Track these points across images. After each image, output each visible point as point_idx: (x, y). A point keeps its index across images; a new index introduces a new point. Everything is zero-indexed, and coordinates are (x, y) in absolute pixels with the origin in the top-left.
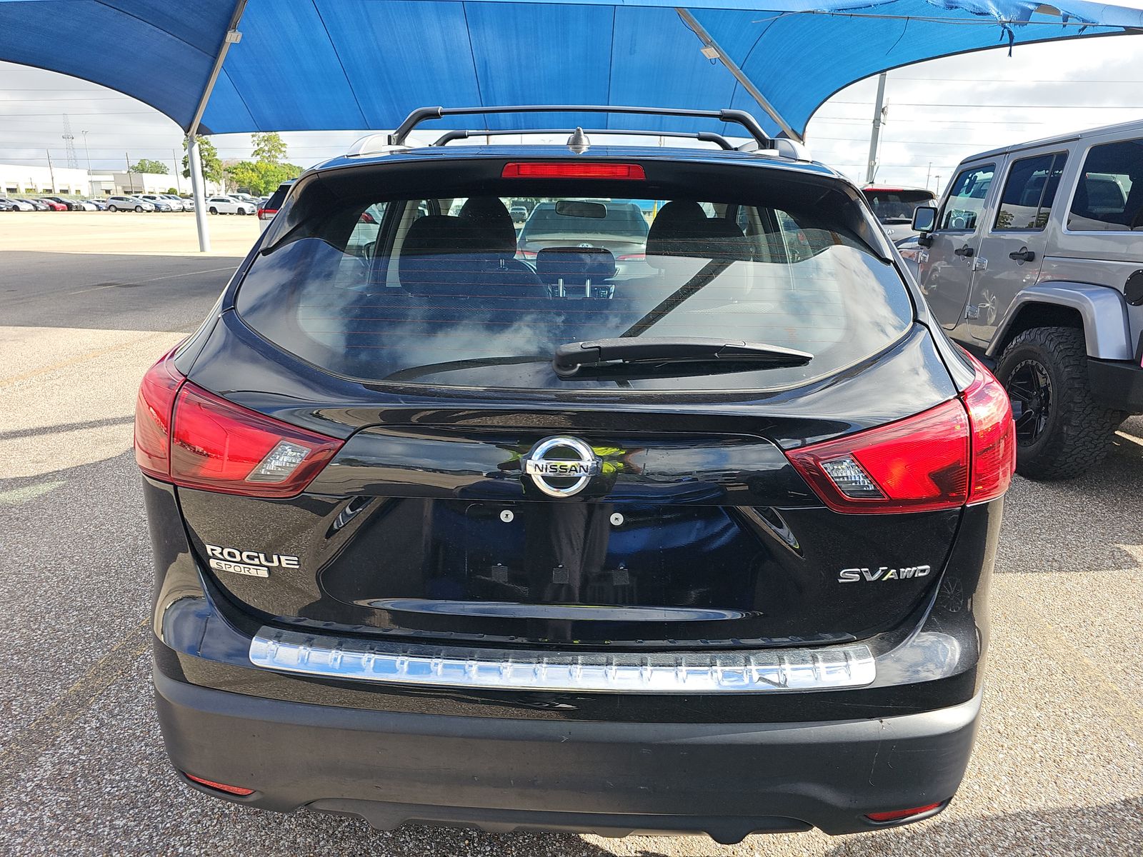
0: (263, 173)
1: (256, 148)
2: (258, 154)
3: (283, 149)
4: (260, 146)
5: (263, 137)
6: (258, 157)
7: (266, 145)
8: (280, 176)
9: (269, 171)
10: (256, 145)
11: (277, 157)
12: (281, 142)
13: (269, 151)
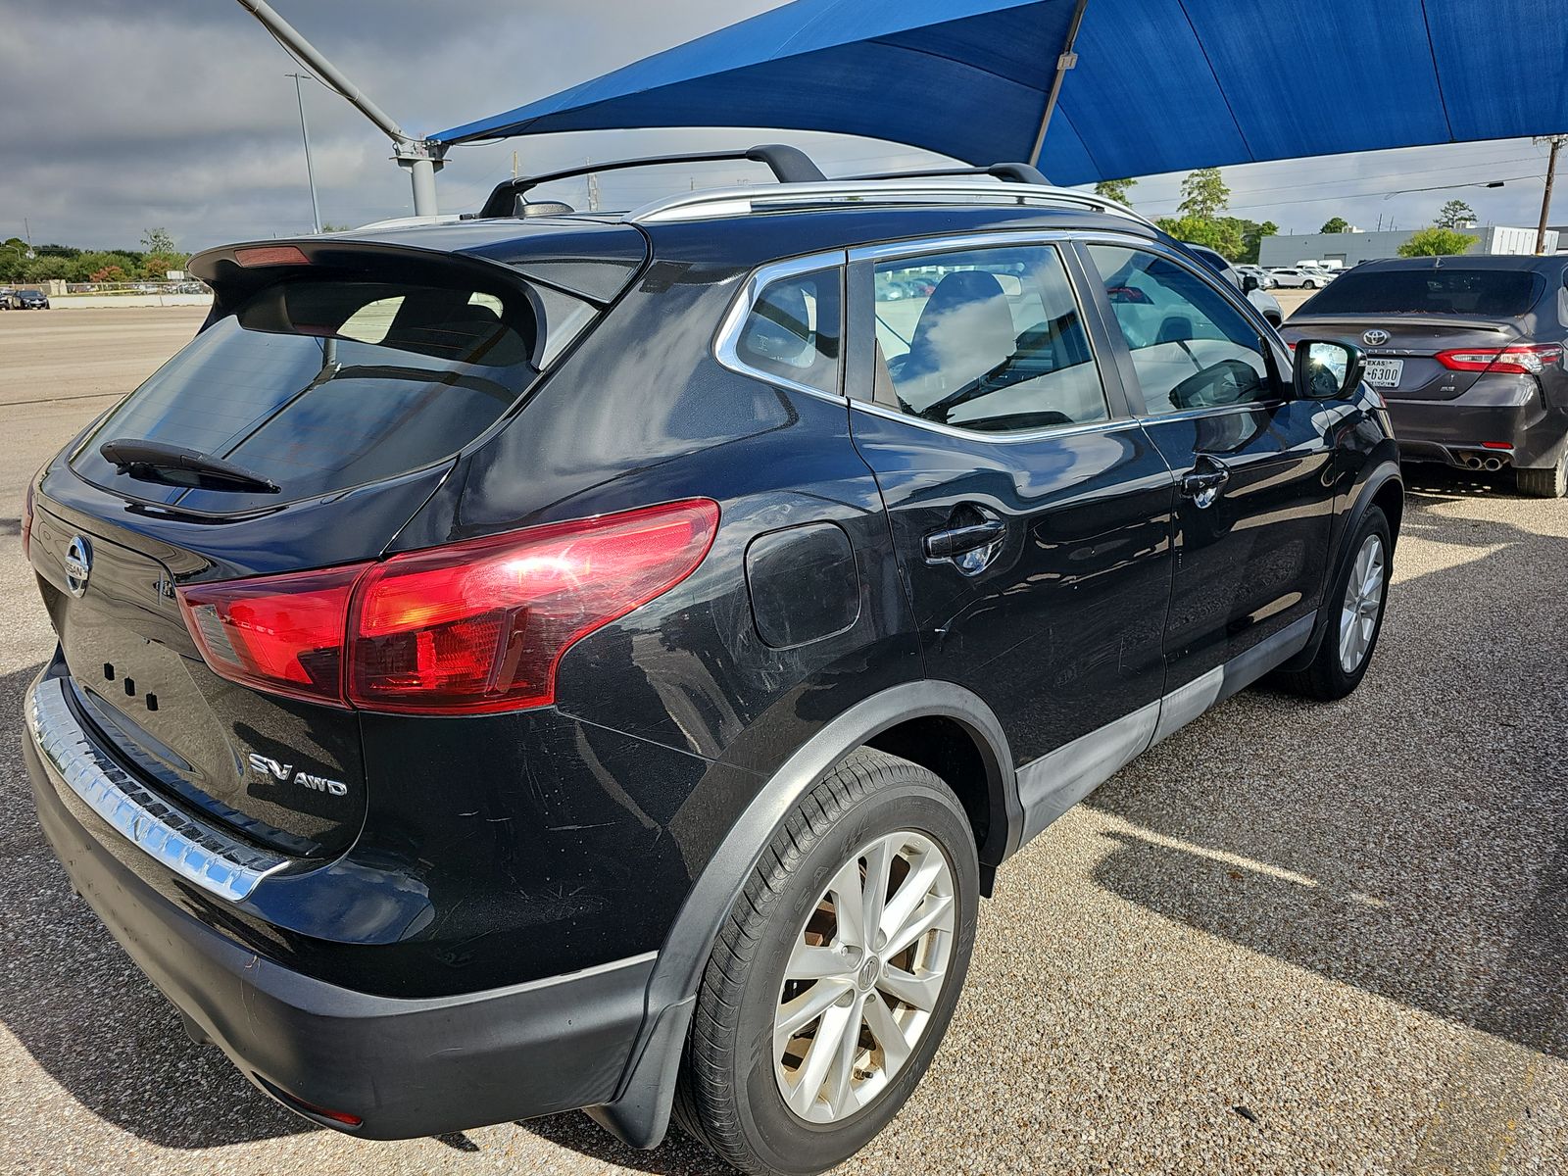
0: (1187, 233)
1: (1186, 199)
2: (1187, 207)
3: (1223, 197)
4: (1192, 196)
5: (1199, 183)
6: (1186, 210)
7: (1200, 194)
8: (1210, 236)
9: (1195, 230)
10: (1186, 194)
11: (1212, 210)
12: (1222, 187)
13: (1204, 202)
